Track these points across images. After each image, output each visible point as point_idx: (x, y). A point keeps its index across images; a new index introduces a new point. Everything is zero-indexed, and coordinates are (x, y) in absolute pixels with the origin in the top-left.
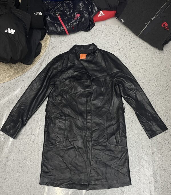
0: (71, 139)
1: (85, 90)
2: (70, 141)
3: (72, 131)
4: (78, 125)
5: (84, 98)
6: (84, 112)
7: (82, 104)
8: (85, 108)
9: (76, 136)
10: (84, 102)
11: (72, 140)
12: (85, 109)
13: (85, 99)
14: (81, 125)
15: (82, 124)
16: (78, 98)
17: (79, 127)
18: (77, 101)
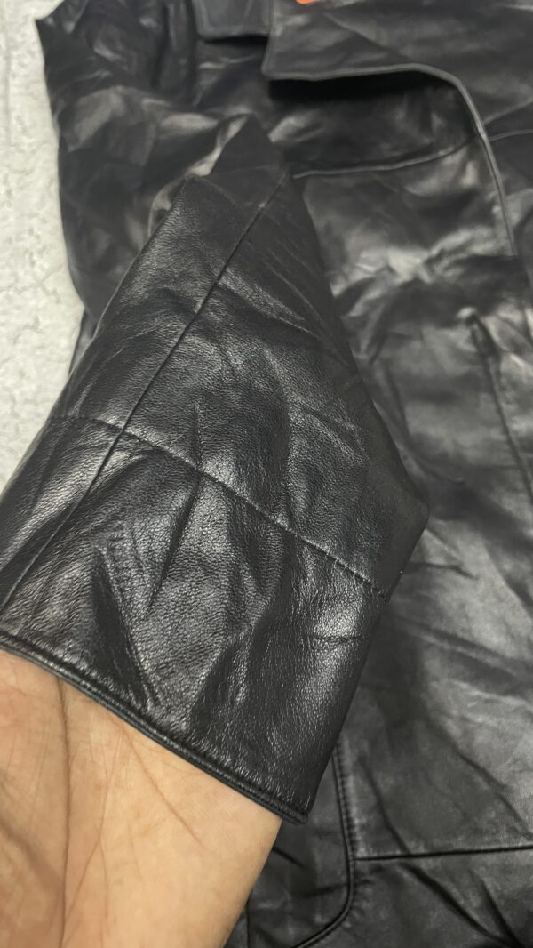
0: (438, 843)
1: (435, 251)
2: (425, 865)
3: (419, 726)
4: (473, 645)
5: (450, 322)
6: (489, 474)
7: (442, 395)
8: (488, 424)
9: (485, 787)
10: (452, 367)
11: (460, 843)
12: (496, 434)
13: (460, 337)
14: (510, 633)
15: (511, 619)
16: (380, 339)
17: (490, 661)
18: (379, 375)
